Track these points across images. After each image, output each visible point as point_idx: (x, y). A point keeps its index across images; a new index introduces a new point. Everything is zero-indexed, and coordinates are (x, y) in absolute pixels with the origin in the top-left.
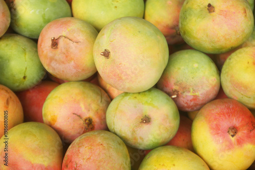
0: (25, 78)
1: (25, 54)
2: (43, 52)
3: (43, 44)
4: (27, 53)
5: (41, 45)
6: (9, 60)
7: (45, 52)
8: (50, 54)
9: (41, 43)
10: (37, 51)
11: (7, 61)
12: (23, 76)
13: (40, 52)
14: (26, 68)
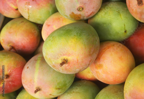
0: (125, 32)
1: (121, 15)
2: (133, 10)
3: (131, 5)
4: (122, 14)
5: (130, 6)
6: (111, 24)
7: (135, 10)
8: (139, 10)
9: (129, 4)
10: (127, 10)
11: (110, 25)
12: (124, 31)
13: (131, 11)
14: (124, 25)
